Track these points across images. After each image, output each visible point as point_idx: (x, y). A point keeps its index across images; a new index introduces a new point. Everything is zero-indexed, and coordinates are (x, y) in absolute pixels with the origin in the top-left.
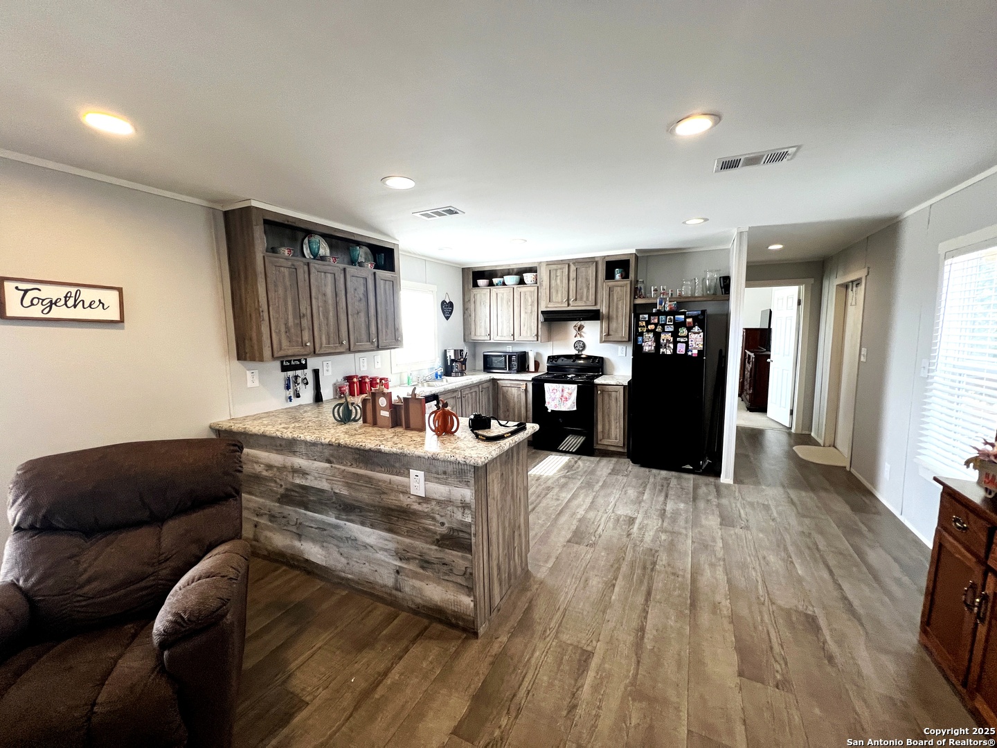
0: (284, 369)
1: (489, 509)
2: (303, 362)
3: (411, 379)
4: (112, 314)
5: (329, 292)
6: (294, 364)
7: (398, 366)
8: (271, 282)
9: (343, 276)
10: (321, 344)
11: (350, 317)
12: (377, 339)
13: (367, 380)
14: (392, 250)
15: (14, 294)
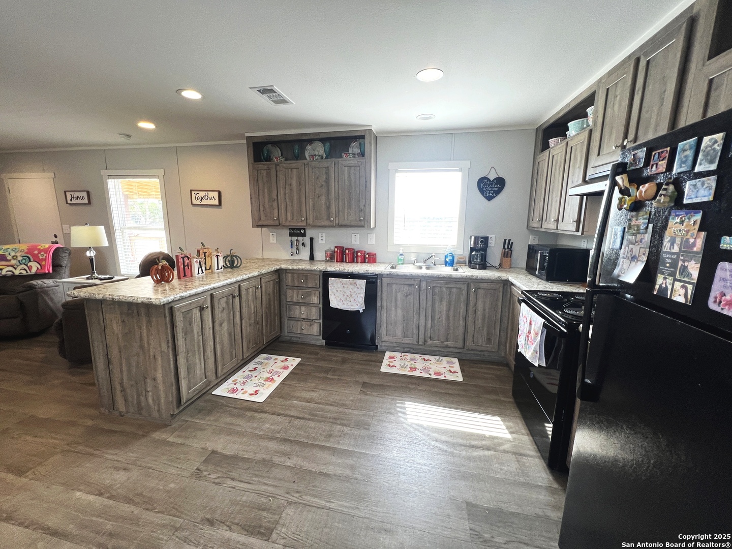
0: (291, 235)
1: (107, 337)
2: (303, 232)
3: (401, 259)
4: (217, 203)
5: (294, 183)
6: (297, 232)
7: (400, 245)
8: (255, 180)
9: (307, 169)
10: (287, 219)
11: (310, 200)
12: (337, 218)
13: (347, 251)
14: (363, 137)
15: (194, 196)
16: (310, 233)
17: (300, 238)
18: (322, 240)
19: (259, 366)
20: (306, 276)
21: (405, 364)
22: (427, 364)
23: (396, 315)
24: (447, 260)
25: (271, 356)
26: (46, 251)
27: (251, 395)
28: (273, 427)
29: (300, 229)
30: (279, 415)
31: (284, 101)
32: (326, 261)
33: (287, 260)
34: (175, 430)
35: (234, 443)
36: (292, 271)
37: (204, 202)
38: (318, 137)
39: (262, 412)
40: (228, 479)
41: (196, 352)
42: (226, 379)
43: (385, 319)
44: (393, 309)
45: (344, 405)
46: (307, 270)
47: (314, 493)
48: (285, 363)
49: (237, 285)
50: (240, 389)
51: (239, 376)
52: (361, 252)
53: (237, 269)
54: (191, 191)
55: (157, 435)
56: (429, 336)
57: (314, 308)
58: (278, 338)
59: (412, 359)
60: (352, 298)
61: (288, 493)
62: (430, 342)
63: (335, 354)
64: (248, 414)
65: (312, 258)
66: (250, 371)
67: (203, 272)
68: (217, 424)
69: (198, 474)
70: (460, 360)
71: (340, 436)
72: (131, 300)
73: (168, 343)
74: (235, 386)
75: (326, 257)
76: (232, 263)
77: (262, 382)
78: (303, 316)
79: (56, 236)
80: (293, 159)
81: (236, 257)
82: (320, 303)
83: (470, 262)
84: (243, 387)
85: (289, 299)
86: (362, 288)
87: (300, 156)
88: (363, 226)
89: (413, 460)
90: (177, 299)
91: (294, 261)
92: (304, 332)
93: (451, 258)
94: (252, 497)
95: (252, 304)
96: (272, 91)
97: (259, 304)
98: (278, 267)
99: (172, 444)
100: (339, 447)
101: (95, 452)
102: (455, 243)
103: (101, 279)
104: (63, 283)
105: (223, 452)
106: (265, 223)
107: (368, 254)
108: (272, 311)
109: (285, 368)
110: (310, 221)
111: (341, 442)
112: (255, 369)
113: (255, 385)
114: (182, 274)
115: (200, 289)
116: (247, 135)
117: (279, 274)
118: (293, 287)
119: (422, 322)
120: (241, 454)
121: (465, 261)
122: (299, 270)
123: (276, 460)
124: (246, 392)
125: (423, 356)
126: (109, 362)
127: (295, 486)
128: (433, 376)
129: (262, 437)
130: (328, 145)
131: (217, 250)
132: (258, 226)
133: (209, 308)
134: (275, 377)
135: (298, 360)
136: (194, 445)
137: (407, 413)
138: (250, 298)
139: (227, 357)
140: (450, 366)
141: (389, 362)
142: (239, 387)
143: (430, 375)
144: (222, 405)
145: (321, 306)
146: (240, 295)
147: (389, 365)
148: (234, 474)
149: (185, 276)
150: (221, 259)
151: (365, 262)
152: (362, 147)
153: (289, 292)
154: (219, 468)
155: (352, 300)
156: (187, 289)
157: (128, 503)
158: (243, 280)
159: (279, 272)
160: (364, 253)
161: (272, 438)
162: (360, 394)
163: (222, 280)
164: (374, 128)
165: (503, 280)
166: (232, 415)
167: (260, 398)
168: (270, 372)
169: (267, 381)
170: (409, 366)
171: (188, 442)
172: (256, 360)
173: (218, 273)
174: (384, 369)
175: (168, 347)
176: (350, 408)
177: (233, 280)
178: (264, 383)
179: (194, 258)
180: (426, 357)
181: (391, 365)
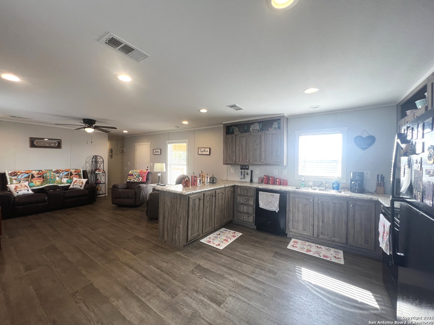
0: (241, 169)
1: (165, 207)
2: (247, 167)
3: (303, 184)
4: (208, 153)
5: (244, 143)
6: (244, 167)
7: (302, 176)
8: (226, 142)
9: (250, 137)
10: (239, 161)
11: (251, 151)
12: (265, 160)
13: (270, 178)
14: (280, 119)
15: (199, 150)
16: (251, 168)
17: (246, 171)
18: (257, 172)
19: (221, 234)
20: (248, 190)
21: (303, 247)
22: (319, 250)
23: (298, 217)
24: (334, 186)
25: (228, 230)
26: (145, 173)
27: (217, 245)
28: (225, 262)
29: (246, 166)
30: (229, 257)
31: (240, 109)
32: (259, 183)
33: (239, 181)
34: (184, 253)
35: (208, 264)
36: (240, 187)
37: (203, 153)
38: (257, 121)
39: (221, 254)
40: (204, 278)
41: (196, 218)
42: (206, 236)
43: (292, 218)
44: (297, 212)
45: (263, 260)
46: (248, 187)
47: (242, 295)
48: (234, 234)
49: (214, 191)
50: (212, 242)
51: (212, 236)
52: (279, 179)
53: (215, 184)
54: (198, 148)
55: (178, 253)
56: (321, 232)
57: (251, 207)
58: (232, 221)
59: (309, 245)
60: (272, 203)
61: (230, 291)
62: (321, 236)
63: (261, 234)
64: (215, 253)
65: (251, 181)
66: (217, 234)
67: (201, 184)
68: (201, 254)
69: (192, 272)
70: (344, 253)
71: (259, 274)
72: (175, 192)
73: (186, 212)
74: (210, 240)
75: (259, 181)
76: (213, 181)
77: (222, 240)
78: (245, 211)
79: (148, 167)
80: (244, 132)
81: (215, 178)
82: (254, 205)
83: (351, 188)
84: (213, 241)
85: (238, 201)
86: (277, 198)
87: (248, 131)
88: (280, 165)
89: (300, 297)
90: (191, 193)
91: (242, 182)
92: (245, 220)
93: (337, 185)
94: (213, 288)
95: (220, 201)
96: (235, 106)
97: (223, 202)
98: (234, 184)
99: (183, 258)
100: (258, 279)
101: (156, 253)
102: (340, 176)
103: (161, 186)
104: (149, 186)
105: (203, 266)
106: (229, 163)
107: (282, 180)
108: (230, 207)
109: (234, 236)
110: (251, 162)
111: (259, 277)
112: (219, 234)
113: (219, 241)
114: (193, 184)
115: (200, 191)
116: (224, 123)
117: (234, 188)
118: (240, 195)
119: (316, 223)
120: (210, 269)
121: (348, 187)
122: (243, 186)
123: (226, 276)
124: (214, 244)
125: (317, 245)
126: (164, 218)
127: (233, 289)
128: (322, 257)
129: (219, 264)
130: (261, 124)
131: (207, 175)
132: (226, 164)
133: (203, 199)
134: (229, 240)
135: (241, 234)
136: (192, 260)
137: (302, 274)
138: (220, 198)
139: (208, 225)
140: (335, 254)
141: (293, 244)
142: (211, 240)
143: (320, 256)
144: (204, 247)
145: (254, 206)
146: (215, 196)
147: (293, 246)
148: (207, 276)
149: (194, 185)
150: (208, 178)
151: (281, 185)
152: (279, 124)
153: (238, 197)
154: (200, 272)
155: (272, 205)
156: (194, 190)
157: (167, 275)
158: (217, 189)
159: (234, 187)
160: (280, 180)
161: (225, 266)
162: (273, 257)
163: (208, 188)
164: (286, 115)
165: (374, 201)
166: (208, 252)
167: (221, 248)
168: (226, 237)
169: (225, 241)
170: (306, 249)
171: (189, 258)
172: (220, 230)
173: (207, 185)
174: (289, 247)
175: (186, 214)
176: (266, 262)
177: (213, 188)
178: (223, 241)
179: (198, 177)
180: (319, 246)
181: (294, 246)
